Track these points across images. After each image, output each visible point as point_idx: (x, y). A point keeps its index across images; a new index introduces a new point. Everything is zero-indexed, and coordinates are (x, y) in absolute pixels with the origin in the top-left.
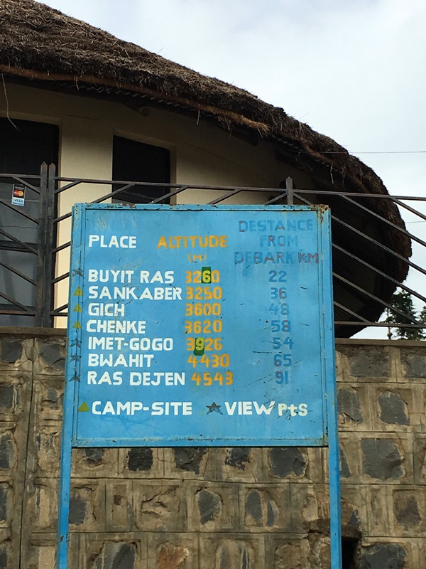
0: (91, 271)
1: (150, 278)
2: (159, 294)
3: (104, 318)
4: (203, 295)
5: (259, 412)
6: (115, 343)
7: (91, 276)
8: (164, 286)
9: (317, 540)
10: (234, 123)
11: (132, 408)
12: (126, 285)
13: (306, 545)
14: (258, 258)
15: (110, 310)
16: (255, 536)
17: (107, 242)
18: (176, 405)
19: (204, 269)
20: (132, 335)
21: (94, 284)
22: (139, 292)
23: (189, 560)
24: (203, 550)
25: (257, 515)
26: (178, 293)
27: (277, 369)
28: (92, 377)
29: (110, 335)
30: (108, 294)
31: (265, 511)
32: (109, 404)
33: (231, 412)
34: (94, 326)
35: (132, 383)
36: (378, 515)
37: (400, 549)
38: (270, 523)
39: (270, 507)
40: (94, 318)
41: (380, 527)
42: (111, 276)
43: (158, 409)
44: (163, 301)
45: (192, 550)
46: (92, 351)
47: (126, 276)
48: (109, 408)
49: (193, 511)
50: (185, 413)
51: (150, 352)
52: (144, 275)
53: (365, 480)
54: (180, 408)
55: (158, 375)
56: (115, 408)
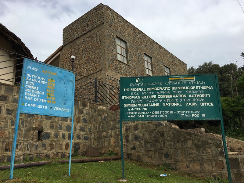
0: (27, 74)
1: (40, 78)
2: (42, 82)
3: (29, 85)
4: (51, 84)
5: (60, 110)
6: (32, 91)
7: (27, 75)
8: (43, 81)
9: (35, 131)
10: (11, 39)
11: (34, 106)
12: (35, 79)
13: (32, 132)
14: (62, 79)
15: (31, 83)
16: (22, 130)
17: (32, 68)
18: (44, 106)
19: (52, 79)
20: (35, 90)
21: (28, 77)
22: (38, 81)
23: (7, 134)
24: (11, 132)
25: (23, 125)
26: (46, 83)
27: (64, 102)
28: (26, 97)
29: (31, 89)
30: (31, 80)
31: (25, 124)
32: (29, 104)
33: (54, 109)
34: (27, 86)
35: (34, 100)
36: (46, 127)
37: (50, 133)
38: (25, 127)
39: (26, 124)
40: (27, 84)
41: (47, 129)
42: (32, 76)
43: (40, 107)
44: (43, 84)
45: (8, 132)
46: (26, 92)
47: (35, 77)
48: (29, 105)
49: (9, 123)
50: (45, 108)
51: (39, 94)
52: (39, 77)
53: (45, 120)
54: (44, 107)
55: (40, 99)
56: (30, 105)
